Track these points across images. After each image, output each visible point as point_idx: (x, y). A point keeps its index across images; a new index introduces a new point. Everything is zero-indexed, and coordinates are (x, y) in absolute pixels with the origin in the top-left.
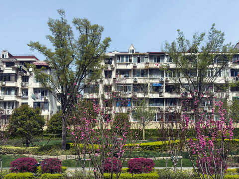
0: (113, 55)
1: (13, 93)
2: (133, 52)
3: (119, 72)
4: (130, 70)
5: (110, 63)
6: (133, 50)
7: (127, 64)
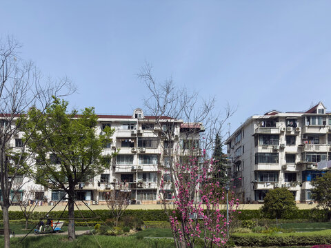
0: (300, 115)
1: (155, 161)
2: (323, 112)
3: (307, 138)
4: (324, 135)
5: (294, 126)
6: (323, 110)
7: (320, 128)
